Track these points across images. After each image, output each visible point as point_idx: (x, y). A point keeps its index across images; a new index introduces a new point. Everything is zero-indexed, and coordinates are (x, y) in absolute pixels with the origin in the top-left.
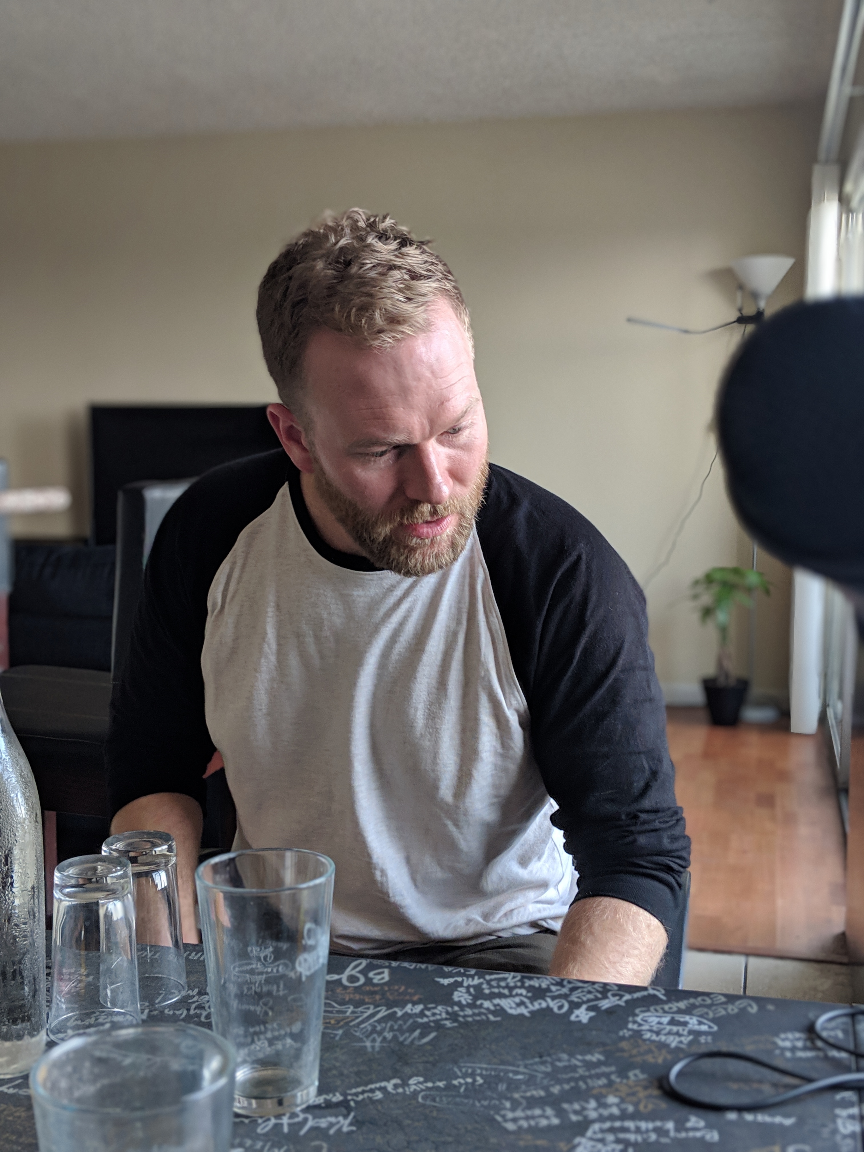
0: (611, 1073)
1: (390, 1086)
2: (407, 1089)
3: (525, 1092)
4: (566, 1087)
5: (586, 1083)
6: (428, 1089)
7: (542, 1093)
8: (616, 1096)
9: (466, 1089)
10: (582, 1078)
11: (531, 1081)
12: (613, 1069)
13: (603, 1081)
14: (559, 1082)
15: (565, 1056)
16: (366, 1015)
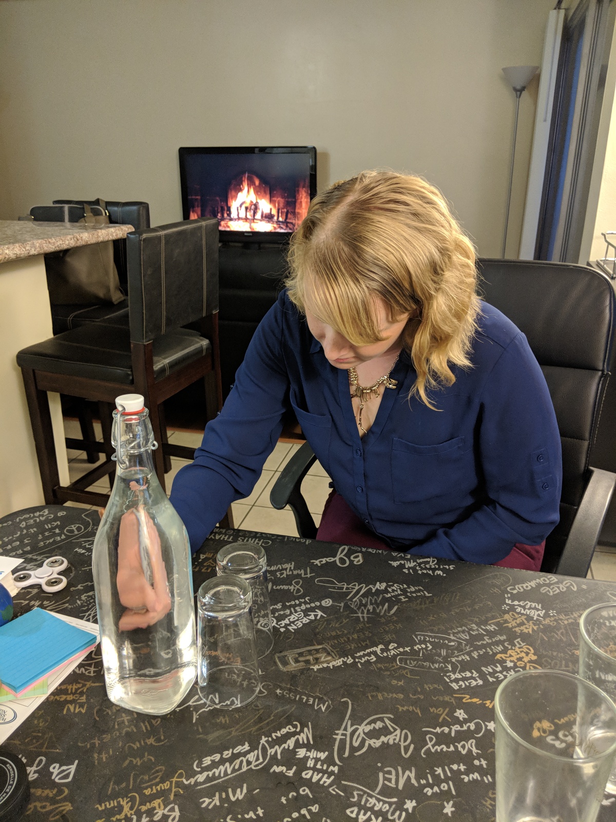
0: (504, 641)
1: (379, 652)
2: (389, 653)
3: (457, 656)
4: (481, 653)
5: (492, 650)
6: (401, 654)
7: (469, 659)
8: (511, 661)
9: (422, 654)
10: (489, 645)
11: (459, 648)
12: (504, 637)
13: (500, 648)
14: (477, 648)
15: (474, 626)
16: (355, 591)
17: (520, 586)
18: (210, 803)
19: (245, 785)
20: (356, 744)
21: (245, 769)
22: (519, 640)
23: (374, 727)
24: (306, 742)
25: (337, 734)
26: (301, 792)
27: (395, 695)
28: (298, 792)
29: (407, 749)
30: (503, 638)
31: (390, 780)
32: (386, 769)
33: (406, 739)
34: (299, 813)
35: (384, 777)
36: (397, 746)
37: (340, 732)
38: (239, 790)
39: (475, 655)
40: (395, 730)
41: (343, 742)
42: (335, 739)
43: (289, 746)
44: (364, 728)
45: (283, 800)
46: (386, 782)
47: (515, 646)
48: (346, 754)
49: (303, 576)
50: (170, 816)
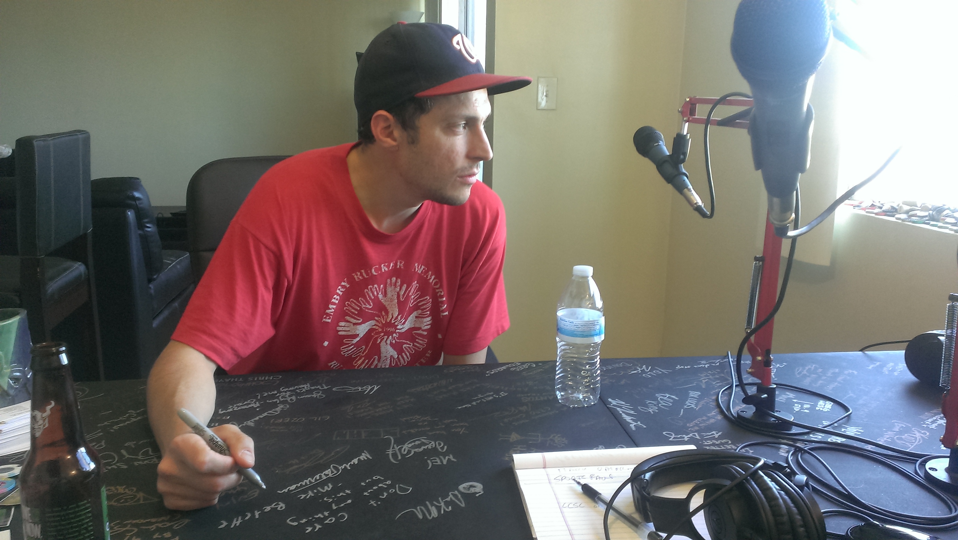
16: (369, 390)
17: (495, 370)
18: (306, 496)
19: (330, 484)
20: (406, 453)
21: (324, 478)
22: (503, 392)
23: (414, 444)
24: (366, 459)
25: (389, 451)
26: (374, 478)
27: (423, 429)
28: (372, 479)
29: (442, 448)
30: (492, 393)
31: (436, 462)
32: (432, 458)
33: (440, 444)
34: (378, 487)
35: (431, 461)
36: (435, 449)
37: (391, 450)
38: (326, 488)
39: (474, 403)
40: (431, 443)
41: (395, 455)
42: (388, 454)
43: (354, 463)
44: (406, 447)
45: (363, 484)
46: (434, 463)
47: (501, 395)
48: (400, 458)
49: (321, 388)
50: (278, 507)
